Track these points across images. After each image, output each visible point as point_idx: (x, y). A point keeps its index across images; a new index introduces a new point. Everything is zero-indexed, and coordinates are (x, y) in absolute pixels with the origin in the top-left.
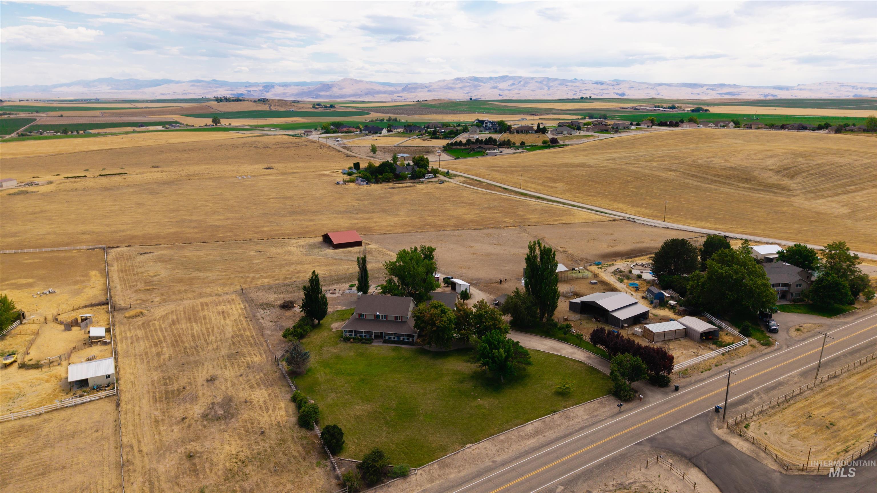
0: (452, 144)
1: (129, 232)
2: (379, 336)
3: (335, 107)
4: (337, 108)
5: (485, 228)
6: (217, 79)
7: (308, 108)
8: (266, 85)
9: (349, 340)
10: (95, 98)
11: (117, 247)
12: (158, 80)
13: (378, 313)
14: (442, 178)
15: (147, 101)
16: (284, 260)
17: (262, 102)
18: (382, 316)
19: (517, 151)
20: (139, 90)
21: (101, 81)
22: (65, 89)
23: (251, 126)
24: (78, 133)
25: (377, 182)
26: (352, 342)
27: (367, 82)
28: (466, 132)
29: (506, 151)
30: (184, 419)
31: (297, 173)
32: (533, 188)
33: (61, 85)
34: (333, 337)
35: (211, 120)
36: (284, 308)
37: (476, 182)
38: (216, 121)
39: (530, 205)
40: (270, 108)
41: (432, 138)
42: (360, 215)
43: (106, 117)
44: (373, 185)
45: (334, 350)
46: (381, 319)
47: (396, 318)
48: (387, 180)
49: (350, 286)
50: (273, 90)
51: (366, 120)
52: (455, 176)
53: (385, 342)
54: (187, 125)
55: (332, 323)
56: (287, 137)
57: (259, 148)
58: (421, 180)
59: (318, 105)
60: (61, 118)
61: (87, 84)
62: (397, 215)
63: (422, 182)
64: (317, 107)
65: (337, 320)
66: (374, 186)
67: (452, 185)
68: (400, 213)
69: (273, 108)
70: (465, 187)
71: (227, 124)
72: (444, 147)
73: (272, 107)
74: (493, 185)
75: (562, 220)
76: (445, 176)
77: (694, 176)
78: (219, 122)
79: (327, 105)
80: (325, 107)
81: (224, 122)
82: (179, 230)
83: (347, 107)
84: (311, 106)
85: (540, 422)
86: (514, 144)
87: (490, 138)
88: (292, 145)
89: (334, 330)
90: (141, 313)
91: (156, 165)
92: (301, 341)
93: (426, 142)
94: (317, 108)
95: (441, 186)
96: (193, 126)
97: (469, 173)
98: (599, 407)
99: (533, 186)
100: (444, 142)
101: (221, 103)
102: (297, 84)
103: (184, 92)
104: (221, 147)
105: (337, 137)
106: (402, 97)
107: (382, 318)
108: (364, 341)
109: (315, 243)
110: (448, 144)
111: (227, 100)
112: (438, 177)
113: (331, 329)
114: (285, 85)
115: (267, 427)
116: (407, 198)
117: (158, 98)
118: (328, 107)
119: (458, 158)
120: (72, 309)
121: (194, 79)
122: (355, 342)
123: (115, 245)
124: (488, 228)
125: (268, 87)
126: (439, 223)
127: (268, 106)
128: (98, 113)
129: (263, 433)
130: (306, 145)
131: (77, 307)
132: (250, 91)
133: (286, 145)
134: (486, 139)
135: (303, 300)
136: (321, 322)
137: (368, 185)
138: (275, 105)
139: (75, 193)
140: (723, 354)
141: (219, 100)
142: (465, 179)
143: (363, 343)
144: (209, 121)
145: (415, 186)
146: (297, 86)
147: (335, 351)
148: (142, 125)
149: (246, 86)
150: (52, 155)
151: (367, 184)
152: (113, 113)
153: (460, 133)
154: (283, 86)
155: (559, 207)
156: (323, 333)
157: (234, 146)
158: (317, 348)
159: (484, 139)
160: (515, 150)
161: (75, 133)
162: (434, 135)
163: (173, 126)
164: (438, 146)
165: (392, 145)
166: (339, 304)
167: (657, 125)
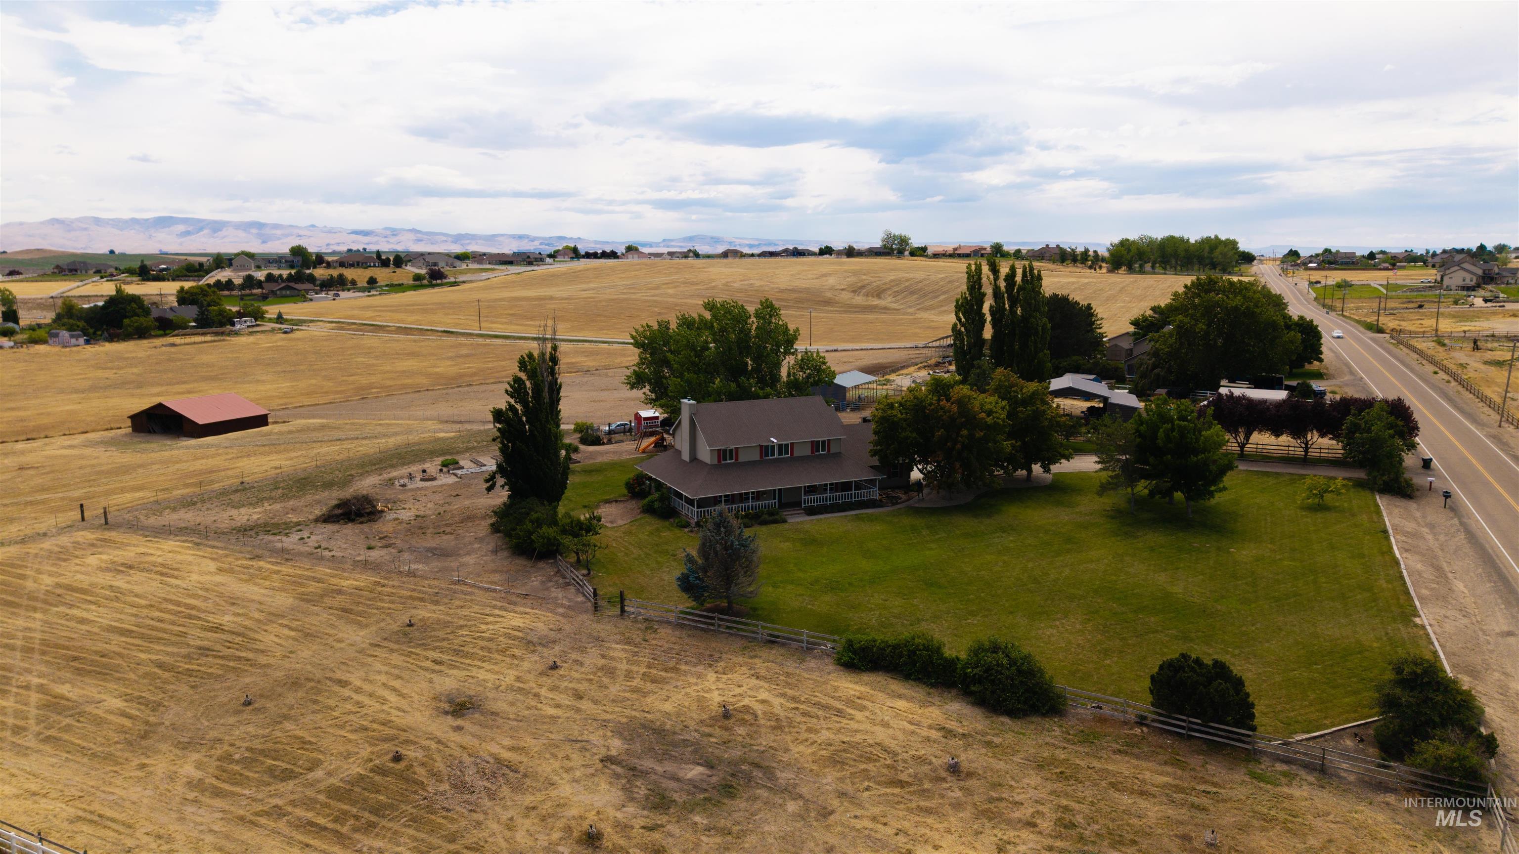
18: (781, 447)
25: (112, 338)
28: (224, 268)
41: (145, 280)
46: (776, 456)
47: (815, 446)
48: (137, 334)
49: (445, 465)
53: (811, 512)
58: (230, 329)
63: (237, 333)
86: (353, 283)
107: (780, 453)
112: (262, 325)
137: (93, 345)
142: (333, 325)
151: (87, 342)
162: (147, 276)
167: (583, 257)
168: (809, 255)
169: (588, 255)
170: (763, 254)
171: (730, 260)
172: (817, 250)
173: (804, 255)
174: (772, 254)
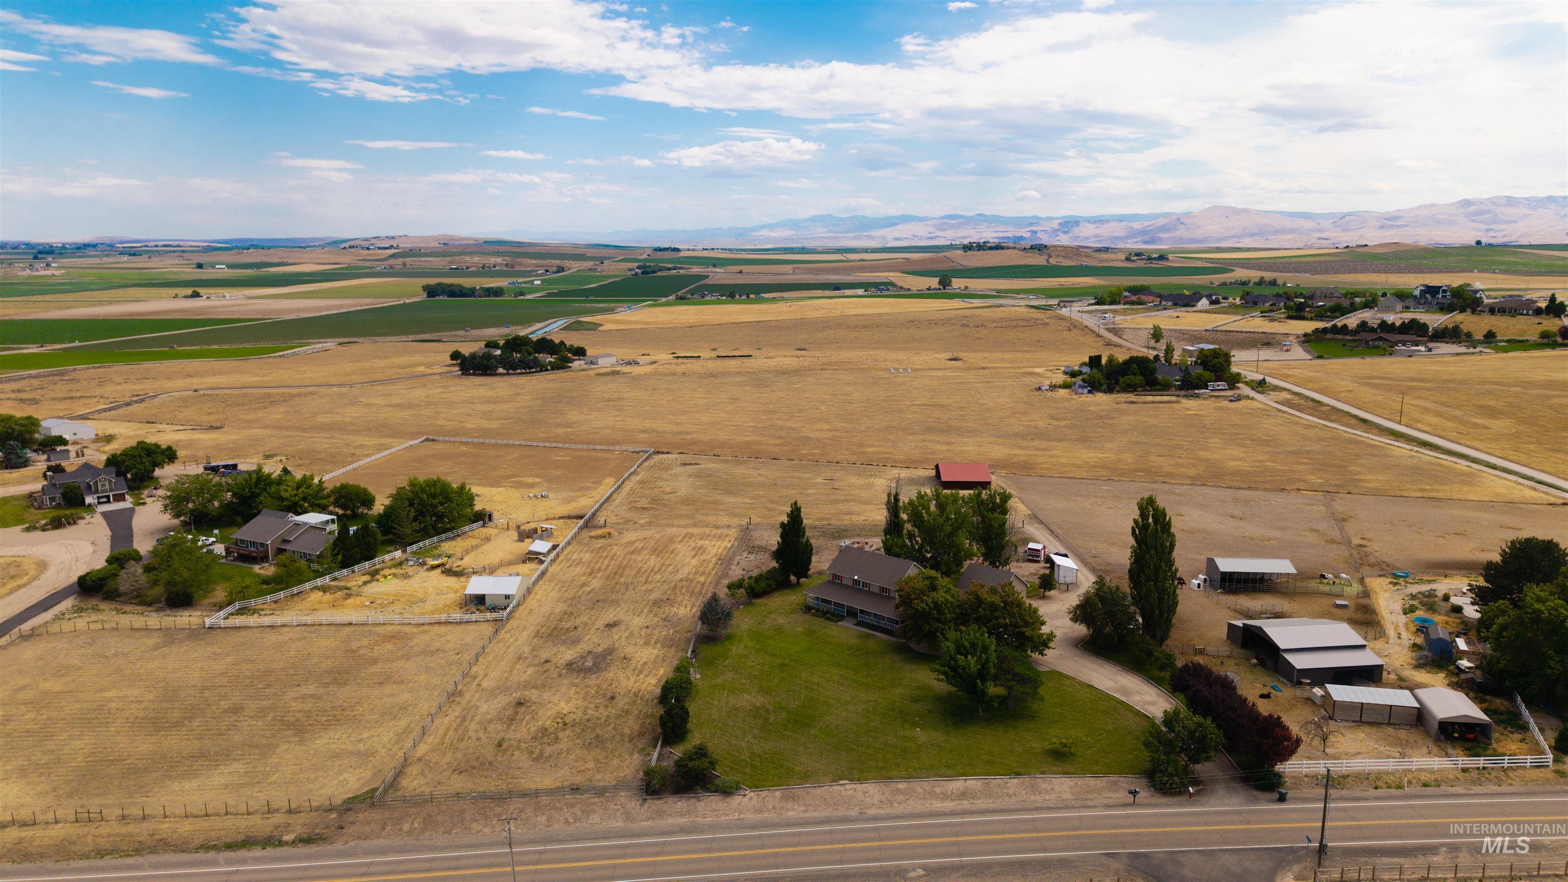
0: (1325, 330)
1: (694, 436)
2: (852, 613)
3: (1168, 259)
4: (1172, 261)
5: (1250, 488)
6: (985, 213)
7: (1117, 260)
8: (1065, 222)
9: (811, 611)
10: (800, 245)
11: (668, 453)
12: (895, 217)
13: (856, 577)
14: (1245, 390)
15: (866, 251)
16: (850, 495)
17: (1036, 251)
18: (863, 583)
19: (1472, 350)
20: (865, 234)
21: (814, 219)
22: (765, 233)
23: (998, 291)
24: (748, 297)
25: (1110, 390)
26: (813, 615)
27: (1258, 212)
28: (1372, 308)
29: (1444, 348)
30: (547, 661)
31: (989, 368)
32: (1429, 425)
33: (762, 227)
35: (937, 279)
37: (1311, 404)
38: (945, 282)
39: (1389, 456)
41: (1289, 317)
42: (1036, 443)
43: (797, 274)
44: (1100, 394)
45: (782, 620)
46: (859, 586)
47: (882, 589)
48: (1130, 388)
50: (1076, 229)
51: (1211, 283)
52: (1276, 389)
53: (859, 624)
54: (901, 288)
56: (1028, 309)
57: (968, 326)
58: (1197, 391)
59: (1137, 255)
60: (740, 276)
61: (794, 224)
62: (1102, 448)
63: (1198, 396)
64: (1135, 258)
66: (1101, 398)
67: (1255, 404)
68: (1109, 445)
69: (1053, 261)
70: (1280, 411)
71: (963, 288)
72: (1305, 335)
73: (1051, 260)
74: (1342, 411)
75: (1437, 491)
76: (1253, 389)
78: (949, 284)
79: (1154, 256)
80: (1150, 259)
81: (958, 283)
82: (757, 438)
83: (1192, 258)
84: (1124, 257)
85: (979, 783)
86: (1469, 335)
87: (1413, 321)
88: (1022, 323)
90: (609, 534)
91: (803, 346)
93: (1276, 324)
94: (1133, 261)
95: (1233, 405)
96: (909, 290)
97: (1310, 385)
98: (1104, 788)
99: (1435, 420)
100: (1308, 326)
101: (969, 253)
102: (1121, 219)
103: (930, 235)
104: (913, 322)
105: (1105, 312)
106: (1327, 239)
107: (862, 586)
108: (832, 616)
109: (920, 477)
110: (1317, 329)
111: (982, 247)
112: (1238, 388)
114: (1099, 221)
115: (623, 693)
116: (1145, 422)
117: (890, 245)
118: (1154, 259)
119: (1320, 357)
120: (545, 517)
121: (950, 213)
123: (665, 450)
124: (1256, 489)
125: (1069, 224)
126: (1168, 469)
127: (1046, 257)
128: (788, 268)
129: (613, 698)
130: (1047, 324)
131: (552, 516)
132: (1036, 232)
133: (1014, 323)
134: (1403, 323)
136: (802, 580)
137: (1090, 395)
138: (1057, 256)
139: (670, 378)
140: (1464, 770)
141: (968, 248)
142: (1289, 396)
143: (828, 619)
144: (934, 282)
145: (1178, 402)
146: (1120, 221)
148: (837, 287)
149: (1031, 224)
150: (690, 327)
151: (1090, 392)
152: (809, 269)
153: (1355, 310)
154: (1094, 223)
155: (1457, 466)
157: (932, 323)
159: (1398, 323)
160: (1468, 347)
161: (744, 297)
162: (1298, 313)
163: (879, 289)
164: (1295, 332)
165: (1202, 328)
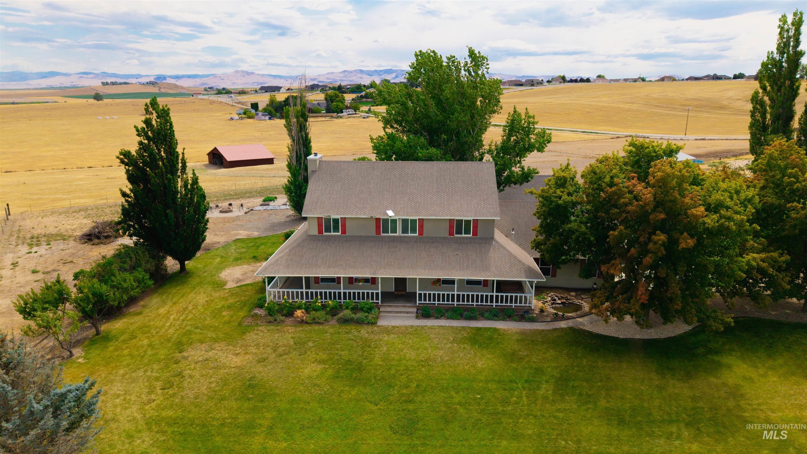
2: (401, 293)
8: (158, 78)
9: (290, 314)
18: (405, 222)
26: (302, 322)
27: (258, 75)
34: (229, 307)
36: (90, 240)
38: (98, 98)
40: (159, 90)
44: (278, 120)
45: (233, 358)
46: (399, 233)
49: (264, 201)
53: (425, 312)
55: (224, 268)
56: (173, 98)
58: (339, 115)
63: (341, 117)
64: (209, 90)
65: (238, 260)
73: (161, 90)
76: (367, 113)
77: (657, 106)
78: (101, 100)
84: (203, 90)
89: (231, 285)
92: (104, 327)
101: (107, 86)
107: (405, 230)
108: (347, 313)
110: (357, 96)
113: (221, 285)
122: (315, 322)
127: (157, 88)
135: (124, 195)
136: (189, 264)
138: (165, 88)
141: (105, 83)
143: (345, 323)
145: (332, 120)
147: (237, 361)
151: (270, 119)
156: (192, 295)
158: (162, 353)
166: (242, 227)
167: (569, 82)
168: (725, 79)
169: (571, 81)
170: (691, 79)
171: (665, 83)
172: (732, 76)
173: (722, 79)
174: (696, 79)
